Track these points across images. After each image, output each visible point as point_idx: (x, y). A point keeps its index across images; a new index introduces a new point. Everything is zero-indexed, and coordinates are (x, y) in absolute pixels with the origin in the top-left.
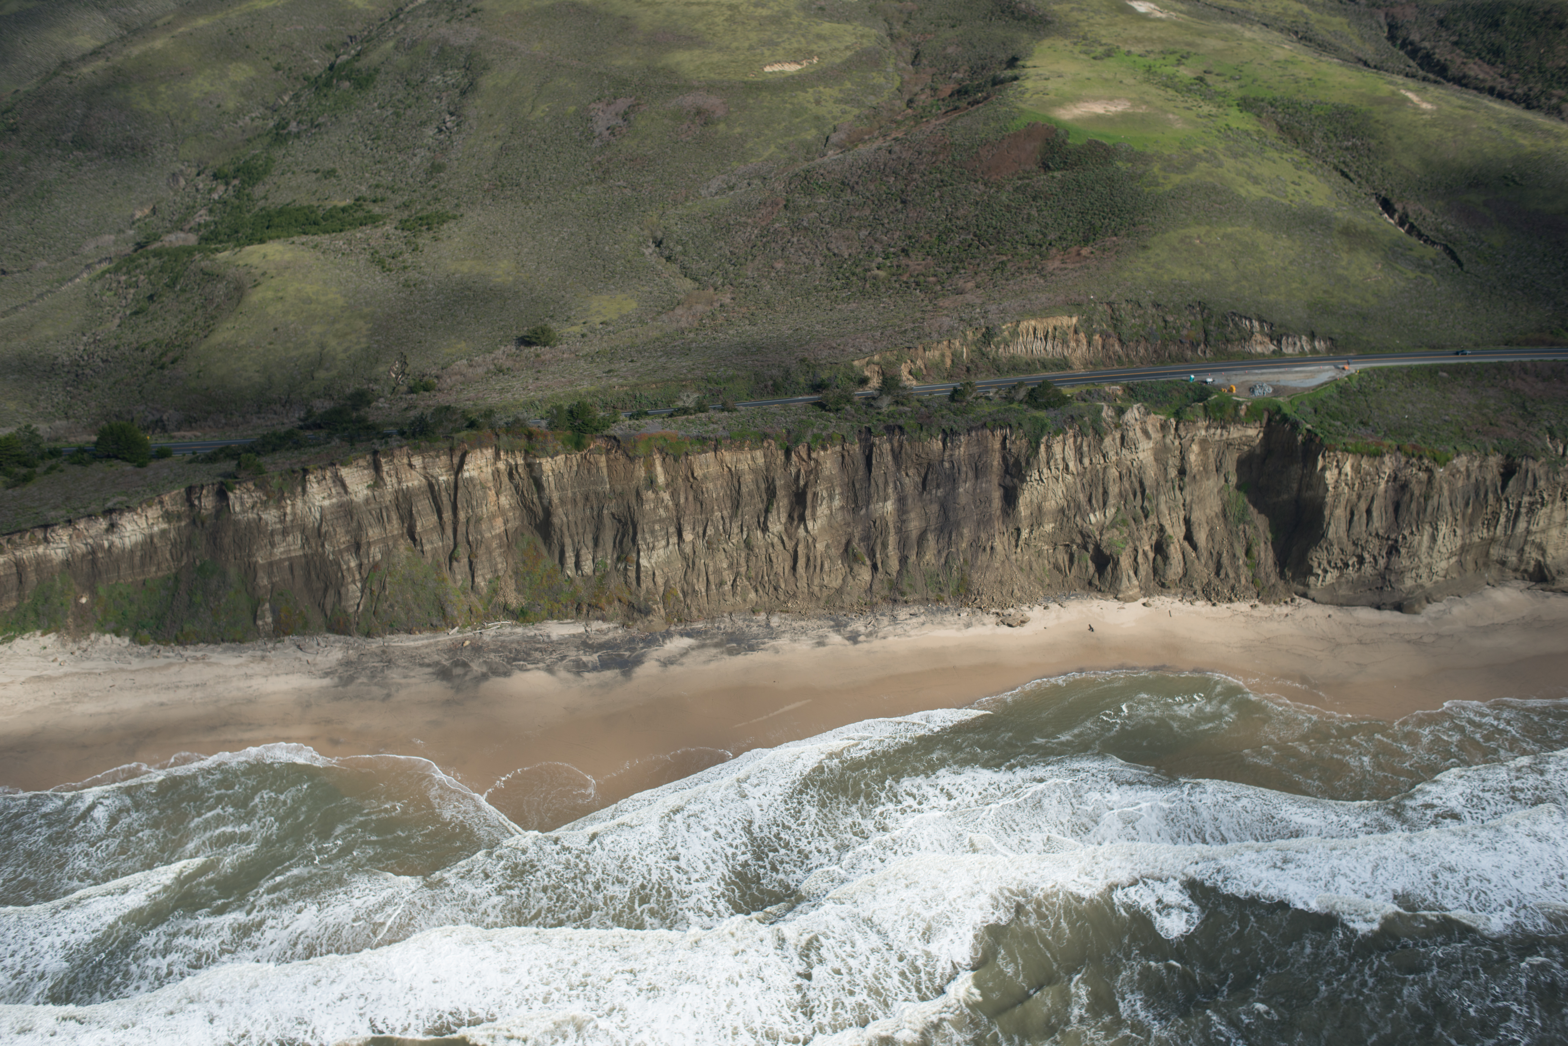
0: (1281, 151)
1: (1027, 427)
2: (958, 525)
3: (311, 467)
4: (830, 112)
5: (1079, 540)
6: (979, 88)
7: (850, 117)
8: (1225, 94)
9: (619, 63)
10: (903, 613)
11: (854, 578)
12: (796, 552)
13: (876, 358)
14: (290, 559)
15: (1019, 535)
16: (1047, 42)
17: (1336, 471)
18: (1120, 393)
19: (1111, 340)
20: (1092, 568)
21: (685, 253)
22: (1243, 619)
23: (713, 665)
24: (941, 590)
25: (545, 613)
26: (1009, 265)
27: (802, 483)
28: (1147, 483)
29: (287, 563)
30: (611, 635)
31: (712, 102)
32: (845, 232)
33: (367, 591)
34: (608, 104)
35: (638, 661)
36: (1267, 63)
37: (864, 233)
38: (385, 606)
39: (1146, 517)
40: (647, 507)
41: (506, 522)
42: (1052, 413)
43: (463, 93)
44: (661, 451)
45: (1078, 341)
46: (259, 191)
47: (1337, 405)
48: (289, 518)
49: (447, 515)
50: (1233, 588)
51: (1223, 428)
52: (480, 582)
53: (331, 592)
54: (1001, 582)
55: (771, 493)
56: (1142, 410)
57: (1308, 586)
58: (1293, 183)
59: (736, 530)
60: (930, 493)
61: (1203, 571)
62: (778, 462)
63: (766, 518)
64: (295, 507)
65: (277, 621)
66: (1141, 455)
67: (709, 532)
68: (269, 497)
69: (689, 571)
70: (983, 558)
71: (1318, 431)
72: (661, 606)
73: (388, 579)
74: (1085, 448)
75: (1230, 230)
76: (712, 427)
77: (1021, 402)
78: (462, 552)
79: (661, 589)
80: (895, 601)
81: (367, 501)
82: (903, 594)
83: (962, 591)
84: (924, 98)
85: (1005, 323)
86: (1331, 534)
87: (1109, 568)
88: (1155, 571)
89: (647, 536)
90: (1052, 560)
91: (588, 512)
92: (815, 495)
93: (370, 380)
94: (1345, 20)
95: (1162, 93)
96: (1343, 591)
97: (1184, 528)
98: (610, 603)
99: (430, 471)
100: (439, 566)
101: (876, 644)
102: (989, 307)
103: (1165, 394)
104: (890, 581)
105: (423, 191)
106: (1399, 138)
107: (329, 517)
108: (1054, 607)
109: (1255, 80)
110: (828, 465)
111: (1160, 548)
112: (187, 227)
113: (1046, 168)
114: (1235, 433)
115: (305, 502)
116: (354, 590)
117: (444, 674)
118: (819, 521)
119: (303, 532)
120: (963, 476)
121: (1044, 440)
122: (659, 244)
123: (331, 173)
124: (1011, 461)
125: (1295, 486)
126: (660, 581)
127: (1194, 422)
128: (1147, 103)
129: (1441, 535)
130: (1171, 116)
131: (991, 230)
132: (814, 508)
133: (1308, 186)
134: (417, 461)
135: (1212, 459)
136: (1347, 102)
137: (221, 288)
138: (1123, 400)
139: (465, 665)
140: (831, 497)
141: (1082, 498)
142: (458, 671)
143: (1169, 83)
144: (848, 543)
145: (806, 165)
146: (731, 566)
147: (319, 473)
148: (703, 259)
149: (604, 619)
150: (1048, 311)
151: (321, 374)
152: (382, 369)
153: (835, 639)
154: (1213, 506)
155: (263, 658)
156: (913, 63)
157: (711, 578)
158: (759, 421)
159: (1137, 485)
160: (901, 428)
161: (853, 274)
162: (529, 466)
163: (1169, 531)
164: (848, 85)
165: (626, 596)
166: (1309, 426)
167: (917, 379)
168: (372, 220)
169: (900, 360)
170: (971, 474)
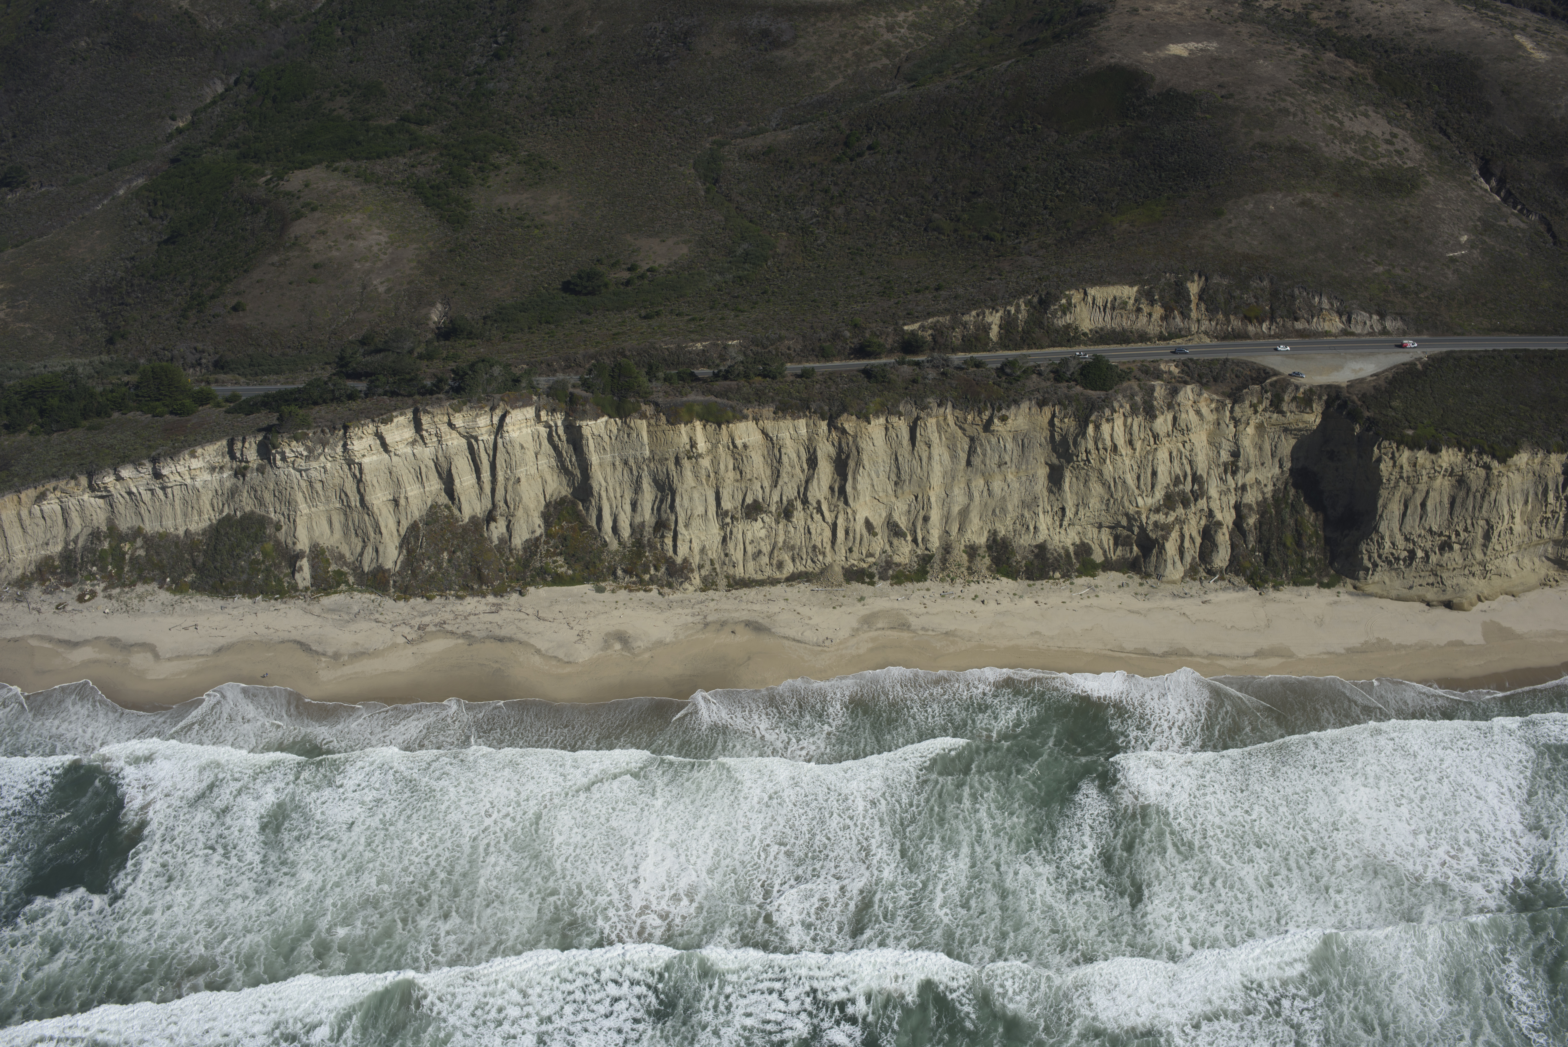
0: (1377, 104)
1: (1076, 405)
3: (352, 423)
4: (903, 39)
5: (1125, 522)
7: (925, 45)
11: (893, 553)
12: (835, 524)
15: (1064, 515)
17: (1391, 463)
18: (1175, 372)
20: (1137, 551)
21: (742, 193)
27: (844, 454)
28: (1198, 466)
33: (405, 549)
38: (423, 564)
39: (1196, 501)
40: (686, 476)
41: (544, 484)
42: (1103, 391)
44: (702, 416)
45: (1138, 313)
49: (486, 475)
51: (1280, 411)
52: (517, 543)
53: (369, 548)
55: (813, 464)
56: (1197, 389)
57: (1357, 579)
58: (1385, 141)
59: (775, 500)
60: (974, 468)
62: (821, 432)
63: (806, 489)
65: (315, 576)
66: (1193, 438)
67: (748, 501)
68: (310, 452)
69: (727, 540)
70: (1025, 537)
71: (1377, 419)
72: (697, 574)
74: (1135, 429)
75: (1308, 195)
77: (1072, 378)
78: (500, 513)
79: (698, 557)
81: (407, 458)
85: (1062, 290)
86: (1383, 527)
87: (1154, 553)
88: (1202, 556)
89: (686, 503)
90: (1097, 542)
91: (627, 476)
92: (857, 466)
93: (412, 324)
96: (1393, 586)
97: (1234, 514)
98: (646, 569)
99: (470, 430)
100: (477, 525)
104: (929, 557)
106: (1505, 92)
109: (1360, 19)
110: (871, 437)
114: (1292, 417)
115: (345, 459)
116: (391, 547)
118: (860, 494)
120: (1009, 452)
121: (1092, 419)
122: (716, 182)
124: (1059, 439)
125: (1350, 475)
126: (697, 549)
128: (1237, 45)
129: (1496, 533)
130: (1261, 61)
132: (855, 479)
133: (1401, 146)
134: (457, 420)
135: (1267, 443)
136: (1455, 49)
138: (1178, 380)
140: (873, 470)
141: (1130, 479)
144: (889, 517)
146: (769, 536)
147: (360, 430)
150: (1108, 280)
152: (424, 311)
154: (1266, 490)
157: (749, 548)
159: (1188, 468)
162: (569, 428)
163: (1219, 516)
165: (662, 563)
166: (1368, 414)
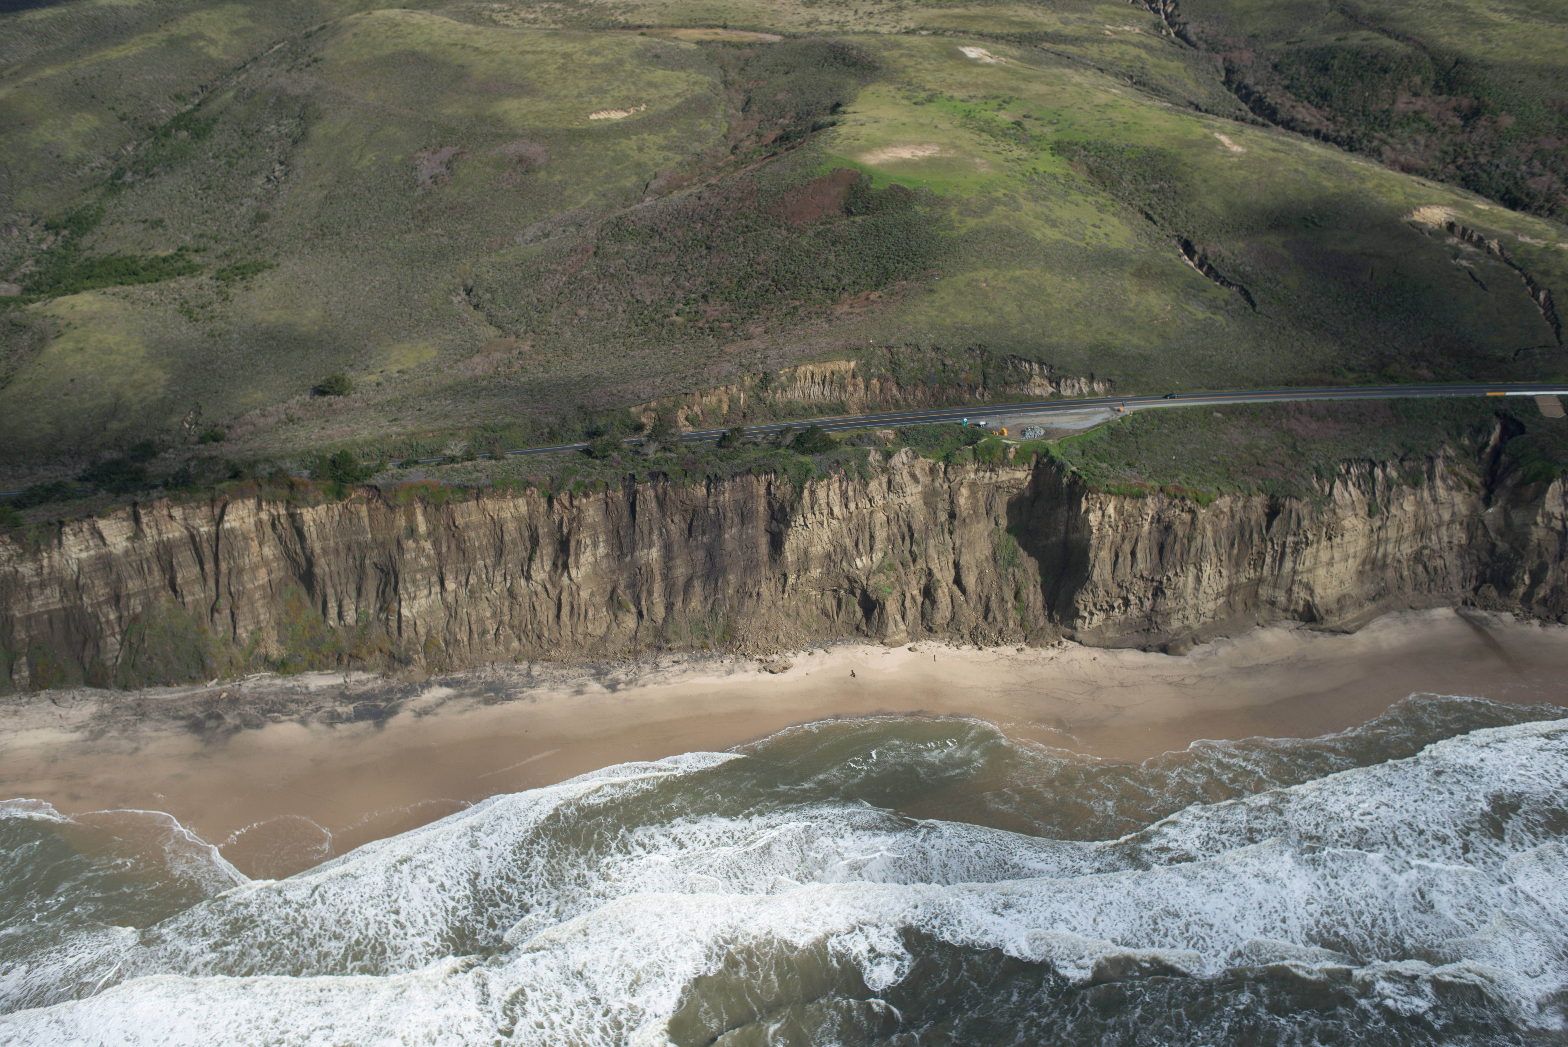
0: (1086, 194)
1: (791, 472)
2: (724, 571)
3: (66, 520)
4: (652, 159)
5: (846, 585)
6: (800, 134)
7: (672, 164)
8: (1039, 139)
9: (448, 111)
10: (665, 661)
11: (618, 626)
12: (560, 600)
13: (653, 404)
14: (49, 612)
15: (786, 581)
16: (871, 88)
17: (1099, 513)
18: (891, 437)
19: (889, 384)
20: (859, 613)
21: (493, 301)
22: (1007, 663)
23: (468, 715)
24: (706, 637)
25: (305, 664)
26: (800, 310)
27: (565, 530)
28: (916, 527)
29: (46, 617)
30: (370, 686)
31: (535, 150)
32: (650, 279)
33: (126, 644)
34: (434, 153)
35: (393, 712)
36: (1087, 107)
37: (668, 279)
38: (144, 658)
39: (914, 561)
40: (408, 556)
41: (270, 573)
42: (817, 458)
43: (295, 142)
44: (422, 500)
45: (855, 385)
46: (86, 241)
47: (1105, 446)
48: (46, 571)
49: (209, 567)
50: (1000, 632)
51: (992, 470)
52: (242, 633)
53: (90, 645)
54: (766, 628)
55: (535, 541)
56: (910, 453)
57: (1075, 628)
58: (1094, 225)
59: (499, 579)
60: (696, 539)
61: (971, 615)
62: (541, 510)
63: (529, 566)
64: (52, 559)
65: (33, 675)
66: (909, 500)
67: (471, 581)
68: (25, 550)
69: (452, 620)
70: (749, 604)
71: (1082, 473)
72: (422, 656)
73: (147, 632)
74: (851, 493)
75: (1018, 273)
76: (476, 474)
77: (788, 447)
78: (224, 603)
79: (423, 639)
80: (659, 648)
81: (127, 553)
82: (667, 641)
83: (727, 638)
84: (748, 145)
85: (782, 368)
86: (1096, 576)
87: (876, 613)
88: (923, 615)
89: (409, 585)
90: (820, 606)
91: (351, 561)
92: (579, 542)
93: (162, 431)
94: (1182, 65)
95: (976, 137)
96: (1110, 634)
97: (953, 572)
98: (371, 653)
99: (190, 522)
100: (200, 617)
101: (635, 692)
102: (770, 353)
103: (936, 438)
104: (655, 628)
105: (245, 240)
106: (1205, 181)
107: (86, 569)
108: (819, 652)
109: (1072, 124)
110: (591, 512)
111: (928, 592)
112: (12, 278)
113: (849, 212)
114: (1004, 476)
115: (61, 555)
116: (113, 643)
117: (196, 726)
118: (583, 569)
119: (61, 585)
120: (729, 522)
121: (807, 485)
122: (469, 291)
123: (159, 223)
124: (777, 506)
125: (1062, 528)
126: (422, 630)
127: (963, 466)
128: (956, 147)
129: (1205, 576)
130: (978, 160)
131: (788, 276)
132: (577, 555)
133: (1109, 229)
134: (177, 512)
135: (982, 503)
136: (1158, 145)
137: (26, 339)
138: (894, 444)
139: (219, 717)
140: (595, 545)
141: (848, 543)
142: (212, 723)
143: (987, 128)
144: (614, 591)
145: (620, 212)
146: (494, 615)
147: (76, 526)
148: (510, 307)
149: (364, 669)
150: (826, 356)
151: (114, 425)
152: (175, 419)
153: (595, 687)
154: (984, 549)
155: (15, 713)
156: (743, 110)
157: (474, 627)
158: (524, 469)
159: (905, 530)
160: (665, 475)
161: (653, 320)
162: (292, 516)
163: (937, 574)
164: (674, 132)
165: (387, 646)
166: (1074, 469)
167: (693, 425)
168: (192, 270)
169: (677, 406)
170: (737, 520)
